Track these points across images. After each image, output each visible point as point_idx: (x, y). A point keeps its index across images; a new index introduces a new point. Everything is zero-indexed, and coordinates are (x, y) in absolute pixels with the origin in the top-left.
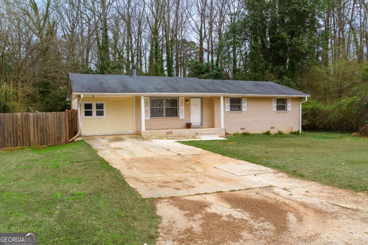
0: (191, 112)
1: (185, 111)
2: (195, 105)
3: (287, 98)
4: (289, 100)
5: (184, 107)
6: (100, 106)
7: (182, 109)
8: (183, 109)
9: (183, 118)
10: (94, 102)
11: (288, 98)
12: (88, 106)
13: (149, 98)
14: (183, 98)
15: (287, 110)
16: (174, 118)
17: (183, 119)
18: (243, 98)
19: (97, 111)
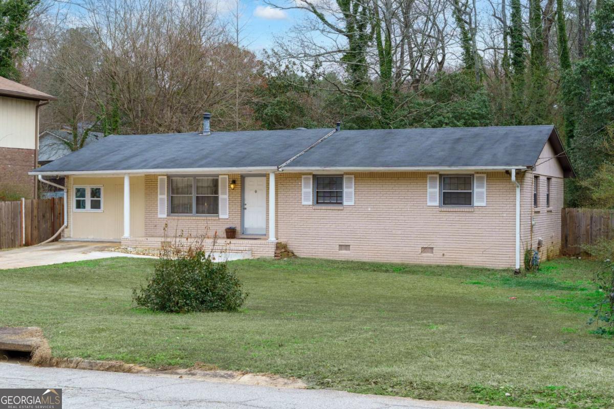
0: (245, 206)
1: (229, 203)
2: (256, 192)
3: (473, 173)
4: (480, 179)
5: (228, 195)
6: (96, 193)
7: (223, 198)
8: (225, 199)
9: (227, 217)
10: (89, 186)
11: (478, 173)
12: (81, 193)
13: (166, 177)
14: (227, 176)
15: (473, 206)
16: (211, 217)
17: (227, 219)
18: (345, 176)
19: (92, 201)
